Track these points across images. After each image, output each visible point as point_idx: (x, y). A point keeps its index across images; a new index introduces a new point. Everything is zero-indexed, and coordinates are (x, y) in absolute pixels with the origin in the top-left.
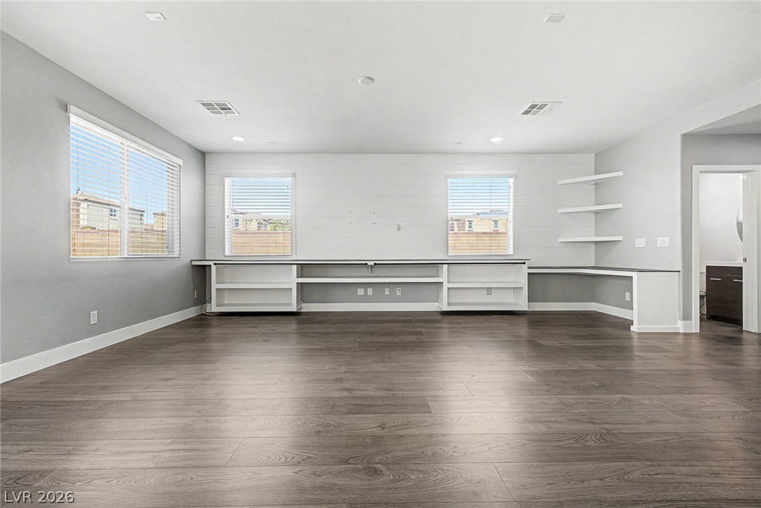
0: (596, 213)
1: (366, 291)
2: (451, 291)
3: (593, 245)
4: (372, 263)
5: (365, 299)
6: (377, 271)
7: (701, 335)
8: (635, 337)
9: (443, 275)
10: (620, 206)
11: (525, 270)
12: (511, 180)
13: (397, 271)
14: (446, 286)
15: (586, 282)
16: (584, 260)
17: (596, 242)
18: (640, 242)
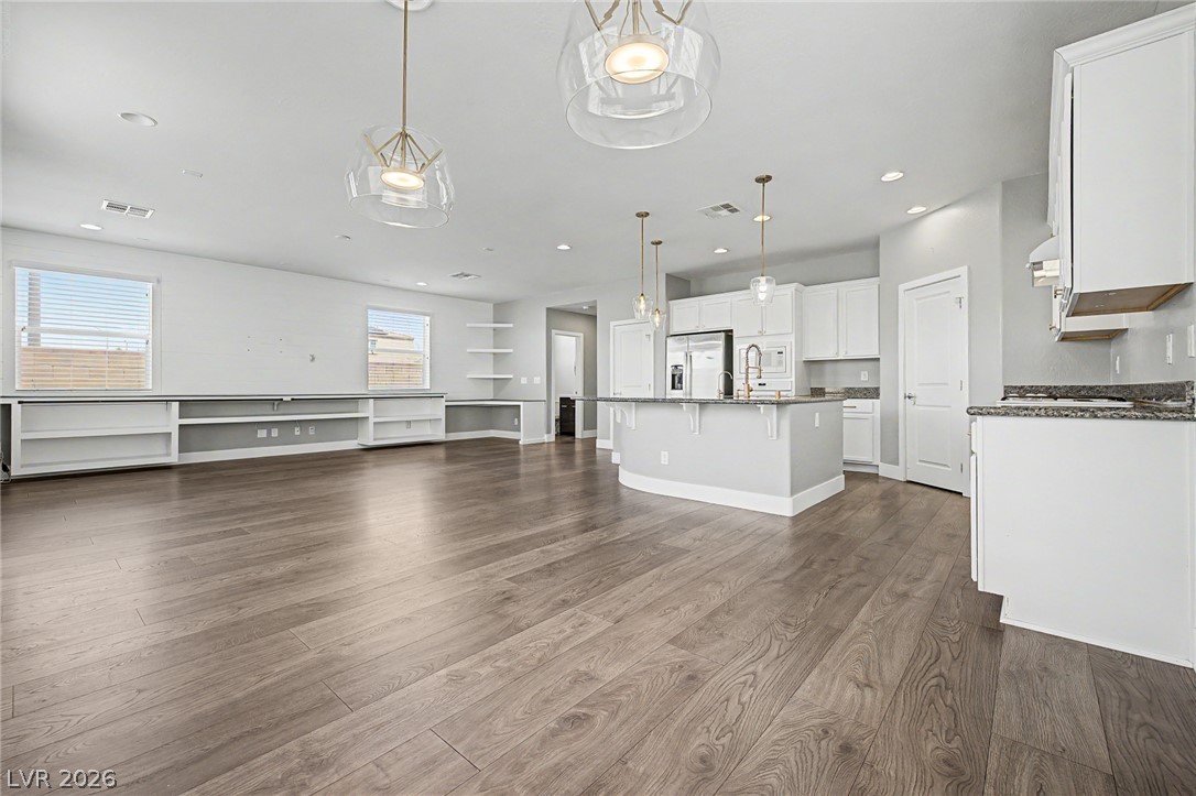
0: (494, 354)
1: (269, 433)
2: (377, 426)
3: (492, 382)
4: (289, 399)
5: (268, 442)
6: (283, 408)
7: (556, 442)
8: (522, 449)
9: (368, 410)
10: (511, 351)
11: (443, 403)
12: (428, 318)
13: (312, 407)
14: (372, 420)
15: (488, 412)
16: (485, 395)
17: (494, 379)
18: (524, 381)
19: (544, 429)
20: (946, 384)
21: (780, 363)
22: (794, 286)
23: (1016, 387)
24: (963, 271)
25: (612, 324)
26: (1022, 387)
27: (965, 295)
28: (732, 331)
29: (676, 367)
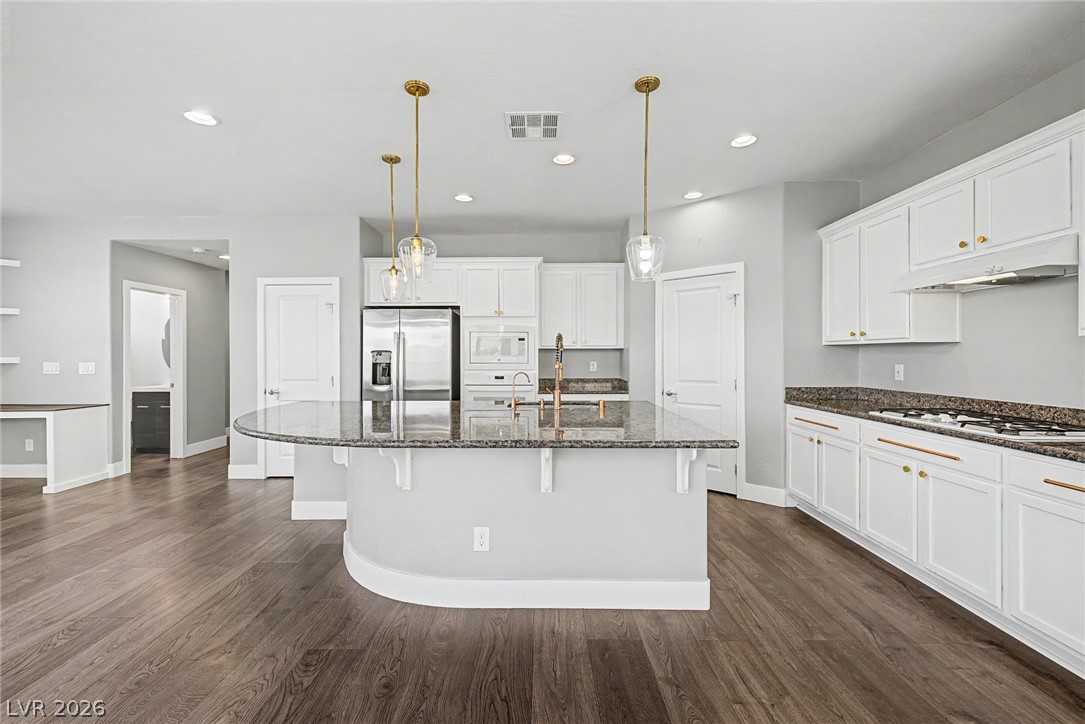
7: (134, 476)
8: (49, 500)
10: (15, 311)
18: (51, 368)
19: (107, 453)
20: (715, 382)
21: (521, 353)
22: (540, 259)
23: (795, 389)
24: (739, 267)
25: (261, 282)
26: (800, 389)
27: (741, 292)
28: (458, 308)
29: (379, 353)
